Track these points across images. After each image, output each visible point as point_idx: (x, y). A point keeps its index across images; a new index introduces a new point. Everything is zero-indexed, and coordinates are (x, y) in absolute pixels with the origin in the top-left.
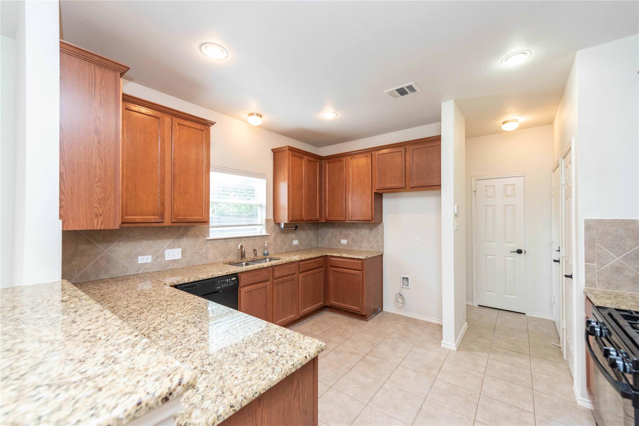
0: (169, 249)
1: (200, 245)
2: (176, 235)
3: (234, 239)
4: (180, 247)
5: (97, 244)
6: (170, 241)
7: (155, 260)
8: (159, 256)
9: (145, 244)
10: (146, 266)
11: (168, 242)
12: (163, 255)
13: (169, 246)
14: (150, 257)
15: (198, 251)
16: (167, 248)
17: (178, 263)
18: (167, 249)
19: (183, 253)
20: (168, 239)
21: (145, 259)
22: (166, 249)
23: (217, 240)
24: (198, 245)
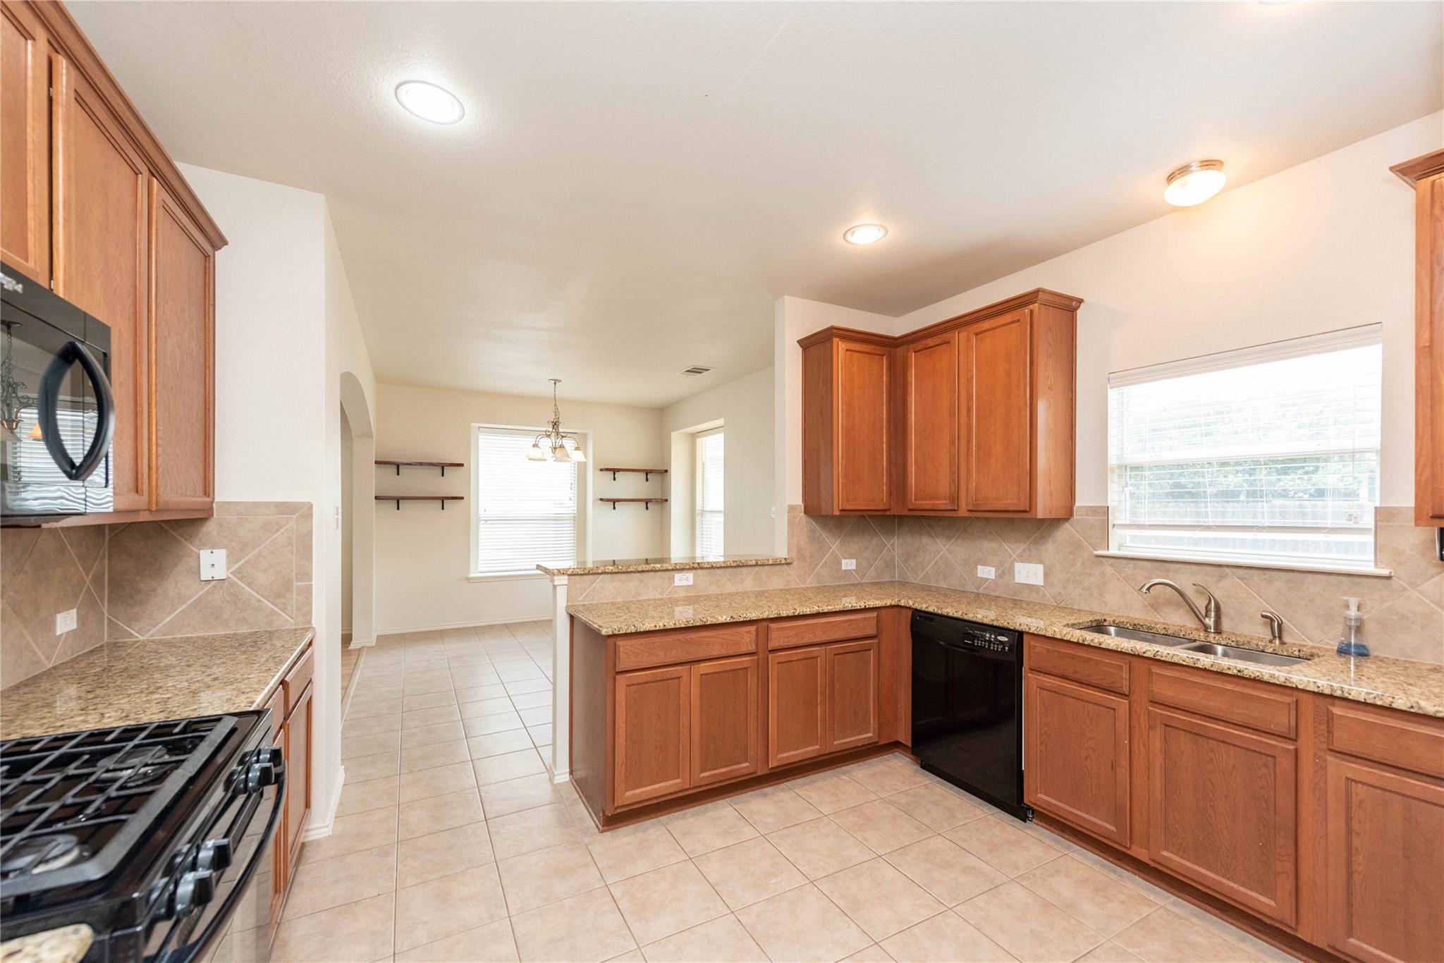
0: (1022, 562)
1: (1083, 563)
2: (1033, 537)
3: (1194, 567)
4: (1041, 562)
5: (936, 539)
6: (1023, 546)
7: (1000, 575)
8: (1006, 571)
9: (987, 545)
10: (987, 583)
11: (1021, 547)
12: (1011, 571)
13: (1021, 557)
14: (993, 570)
15: (1078, 578)
16: (1017, 559)
17: (1038, 593)
18: (1017, 562)
19: (1046, 575)
20: (1020, 542)
21: (986, 572)
22: (1015, 560)
23: (1133, 562)
24: (1079, 564)
